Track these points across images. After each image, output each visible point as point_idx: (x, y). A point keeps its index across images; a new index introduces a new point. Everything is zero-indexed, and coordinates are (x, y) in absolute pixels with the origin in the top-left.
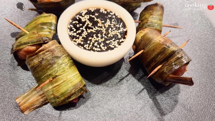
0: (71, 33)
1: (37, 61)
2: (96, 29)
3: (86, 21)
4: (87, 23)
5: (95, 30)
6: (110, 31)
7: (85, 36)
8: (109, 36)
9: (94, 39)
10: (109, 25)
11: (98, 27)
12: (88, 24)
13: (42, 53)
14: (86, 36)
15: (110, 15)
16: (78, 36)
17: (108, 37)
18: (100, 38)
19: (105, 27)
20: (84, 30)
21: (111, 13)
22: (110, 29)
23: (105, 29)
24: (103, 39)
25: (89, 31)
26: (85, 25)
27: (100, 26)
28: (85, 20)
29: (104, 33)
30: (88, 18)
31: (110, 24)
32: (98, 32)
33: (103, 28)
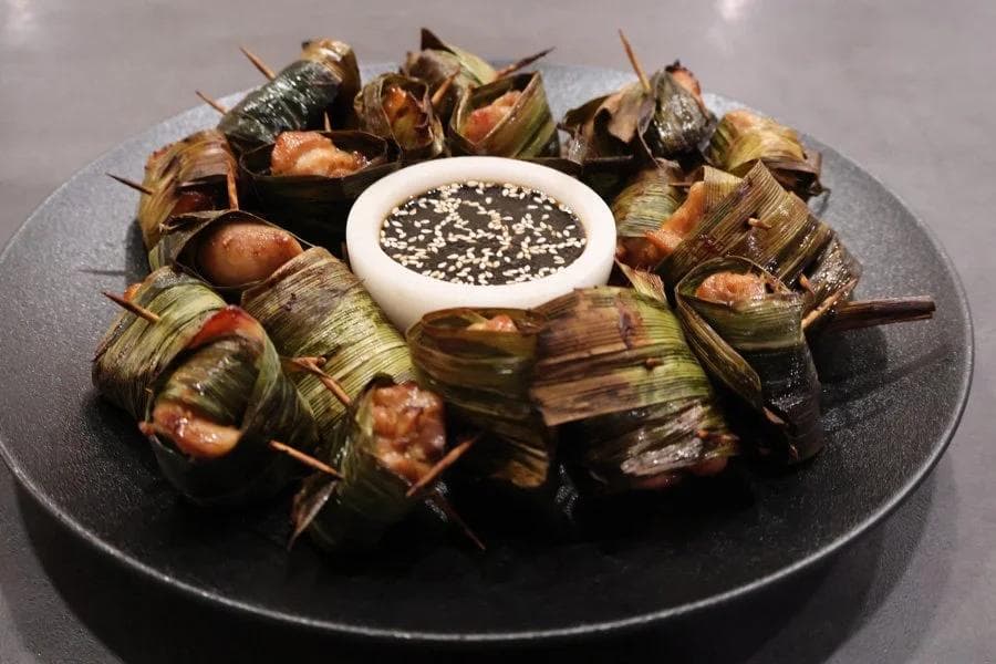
0: (391, 242)
1: (277, 307)
2: (478, 237)
3: (447, 214)
4: (449, 219)
5: (473, 239)
6: (524, 245)
7: (435, 250)
8: (520, 256)
9: (467, 258)
10: (526, 229)
11: (486, 231)
12: (454, 222)
13: (288, 279)
14: (439, 249)
15: (535, 203)
16: (411, 249)
17: (512, 259)
18: (486, 259)
19: (512, 232)
20: (438, 233)
21: (536, 199)
22: (528, 239)
23: (510, 239)
24: (497, 264)
25: (453, 238)
26: (443, 223)
27: (497, 227)
28: (446, 210)
29: (504, 248)
30: (456, 206)
31: (530, 226)
32: (483, 243)
33: (506, 234)
